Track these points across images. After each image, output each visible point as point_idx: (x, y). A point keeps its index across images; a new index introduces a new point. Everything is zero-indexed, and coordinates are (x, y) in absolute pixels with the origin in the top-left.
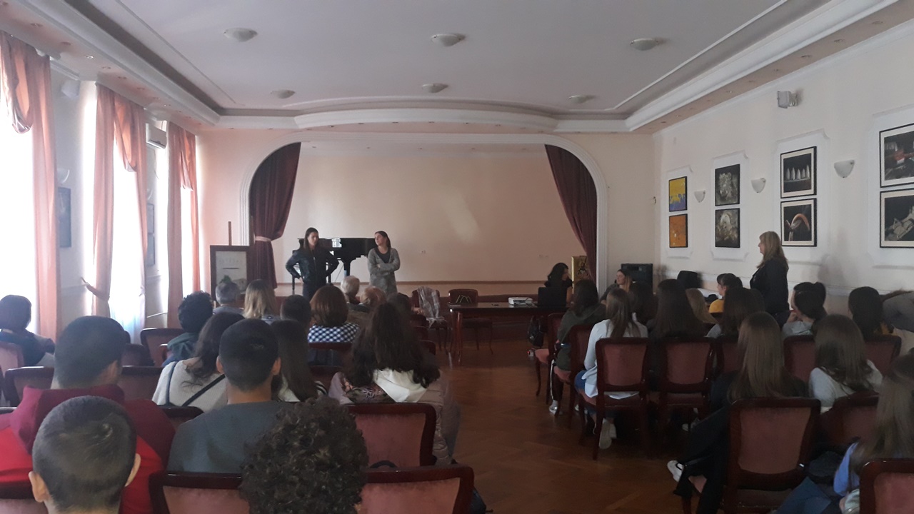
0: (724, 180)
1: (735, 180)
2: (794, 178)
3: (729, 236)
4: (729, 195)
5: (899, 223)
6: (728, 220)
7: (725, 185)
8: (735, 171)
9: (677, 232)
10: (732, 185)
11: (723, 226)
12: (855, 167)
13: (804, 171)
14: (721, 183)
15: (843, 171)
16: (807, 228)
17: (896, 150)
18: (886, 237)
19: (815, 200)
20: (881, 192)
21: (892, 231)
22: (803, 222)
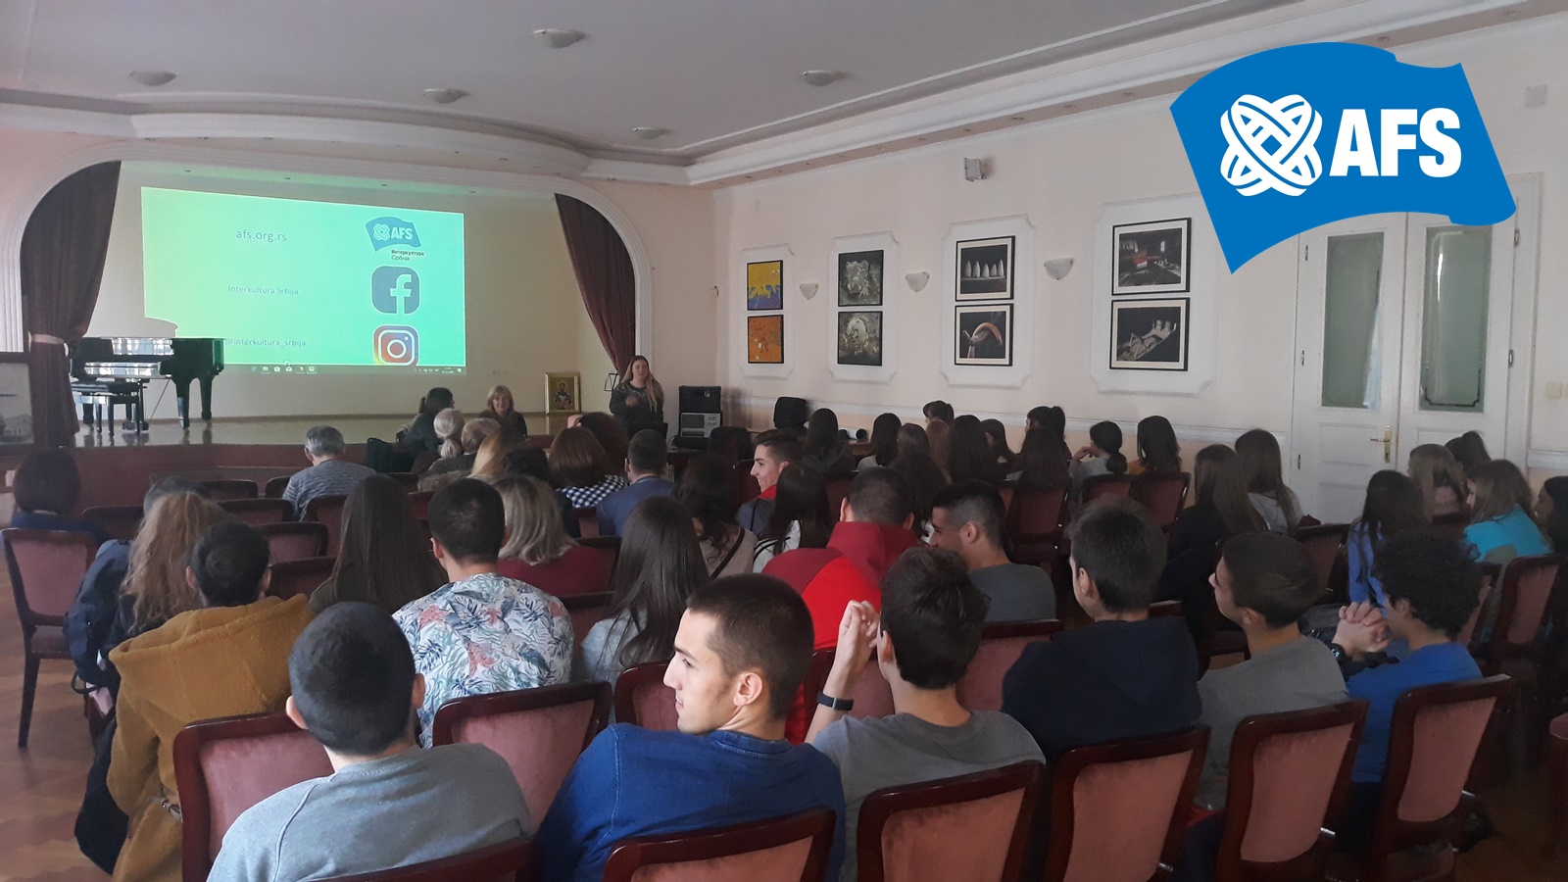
0: (855, 270)
1: (875, 272)
2: (979, 275)
3: (864, 350)
4: (865, 291)
5: (1137, 340)
6: (862, 327)
7: (856, 278)
8: (876, 258)
9: (762, 340)
10: (870, 278)
11: (851, 335)
12: (1074, 267)
13: (995, 266)
14: (849, 276)
15: (1057, 270)
16: (998, 342)
17: (1136, 250)
18: (1118, 356)
19: (1012, 306)
20: (1113, 301)
21: (1128, 349)
22: (991, 333)
